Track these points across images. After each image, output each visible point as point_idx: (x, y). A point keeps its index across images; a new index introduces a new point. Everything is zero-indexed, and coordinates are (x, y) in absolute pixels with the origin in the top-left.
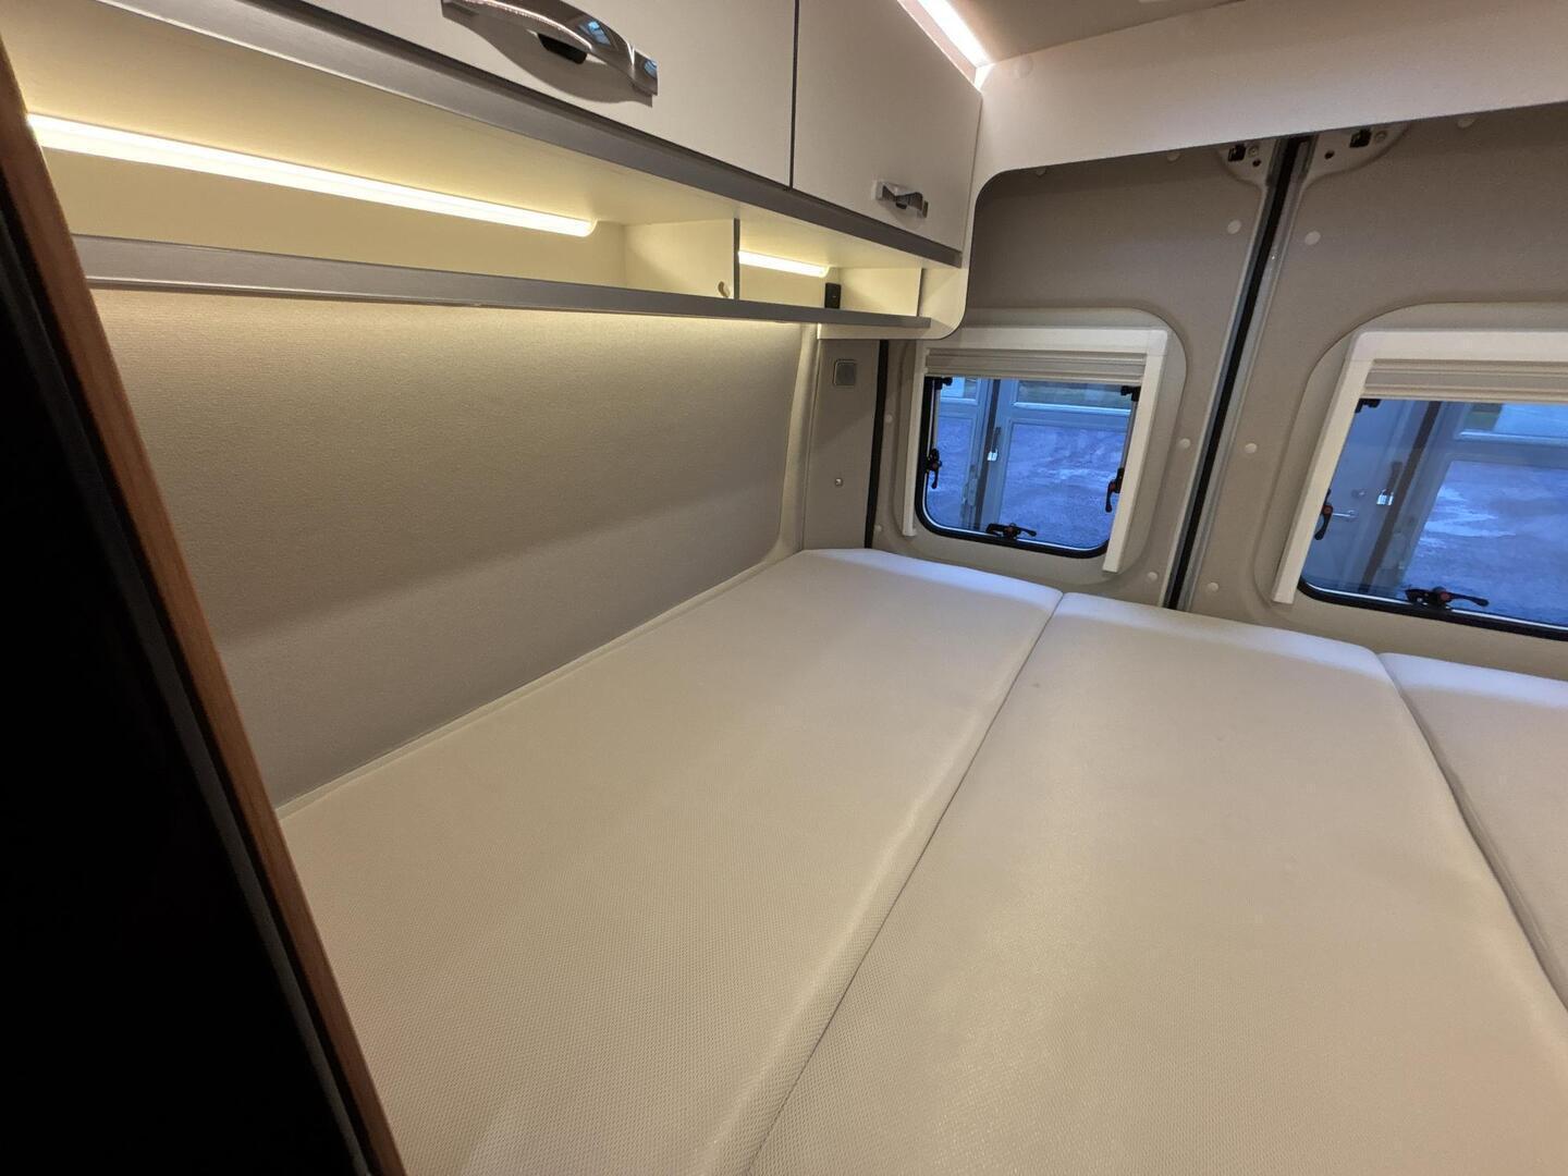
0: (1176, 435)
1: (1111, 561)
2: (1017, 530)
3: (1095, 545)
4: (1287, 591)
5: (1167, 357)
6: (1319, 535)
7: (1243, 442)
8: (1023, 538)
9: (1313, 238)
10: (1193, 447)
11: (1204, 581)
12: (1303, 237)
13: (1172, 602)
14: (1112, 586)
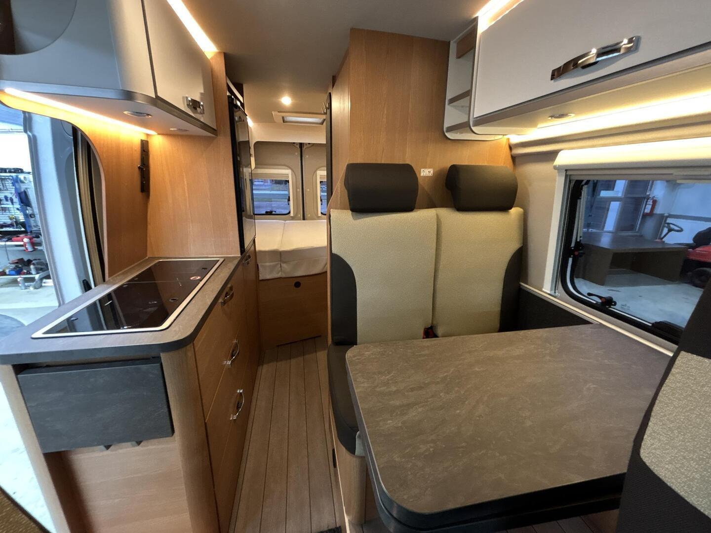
0: (297, 188)
1: (292, 214)
2: (272, 212)
3: (288, 212)
4: (320, 215)
5: (292, 175)
6: (322, 204)
7: (307, 190)
8: (273, 213)
9: (307, 156)
10: (300, 190)
11: (308, 215)
12: (306, 157)
13: (304, 219)
14: (293, 218)
